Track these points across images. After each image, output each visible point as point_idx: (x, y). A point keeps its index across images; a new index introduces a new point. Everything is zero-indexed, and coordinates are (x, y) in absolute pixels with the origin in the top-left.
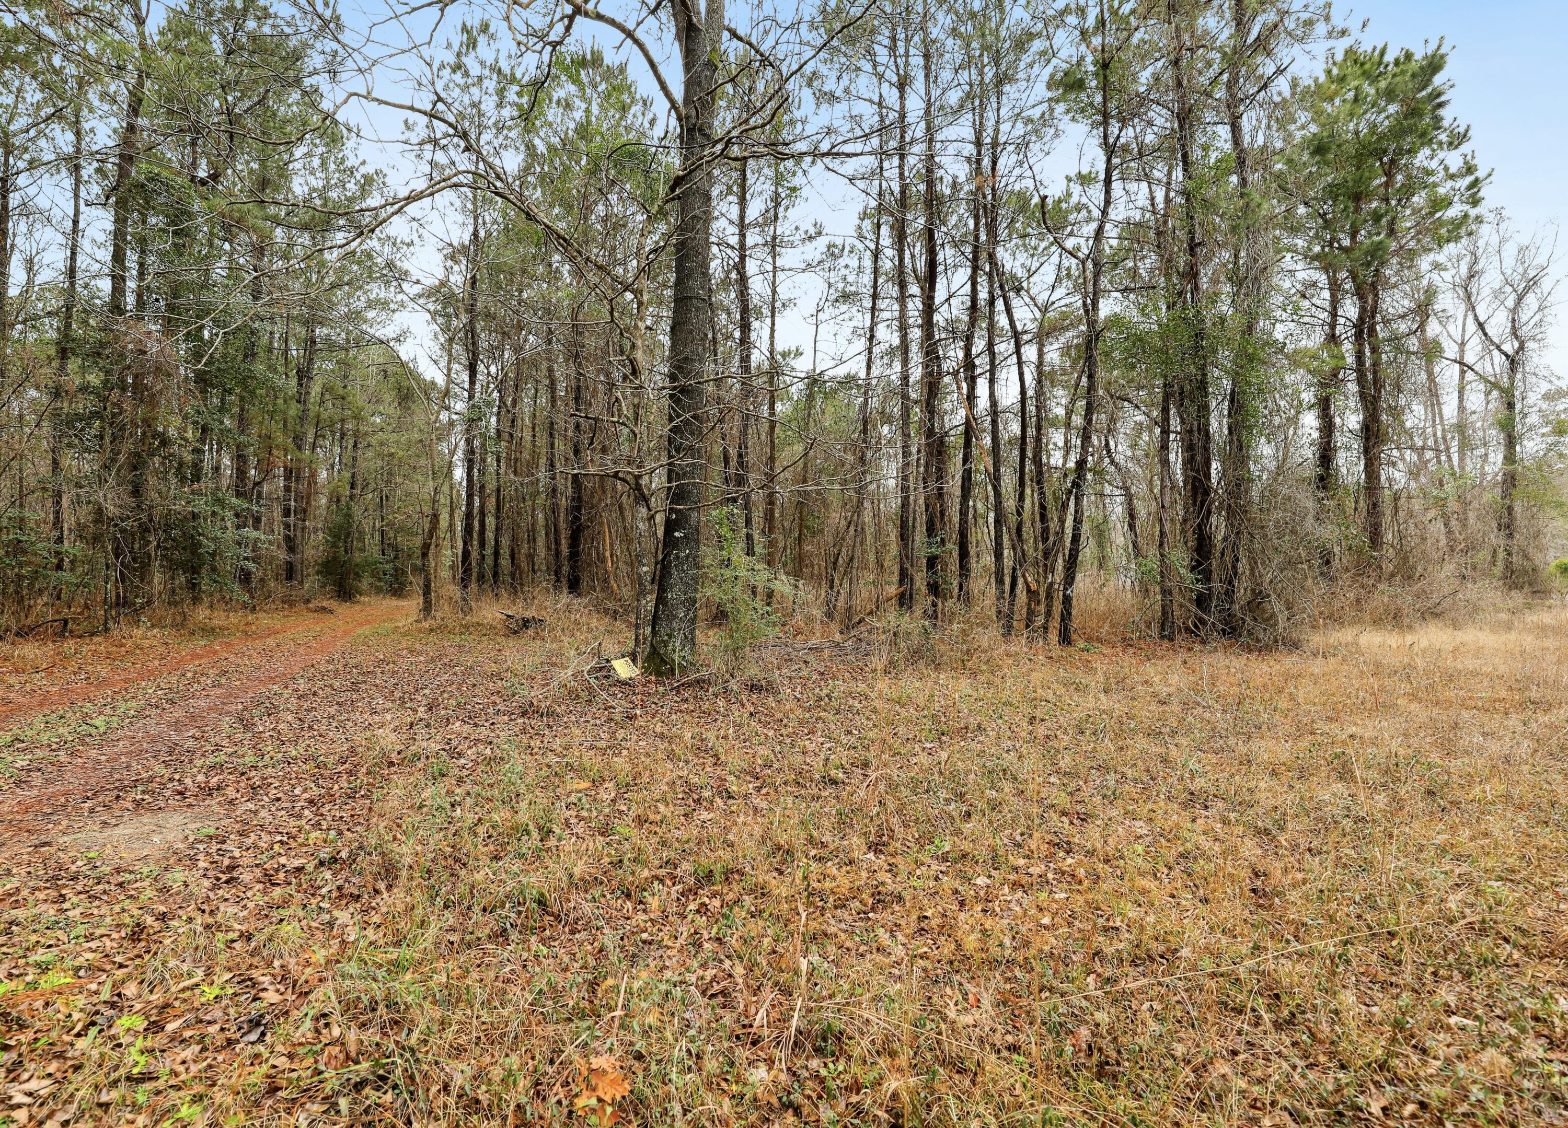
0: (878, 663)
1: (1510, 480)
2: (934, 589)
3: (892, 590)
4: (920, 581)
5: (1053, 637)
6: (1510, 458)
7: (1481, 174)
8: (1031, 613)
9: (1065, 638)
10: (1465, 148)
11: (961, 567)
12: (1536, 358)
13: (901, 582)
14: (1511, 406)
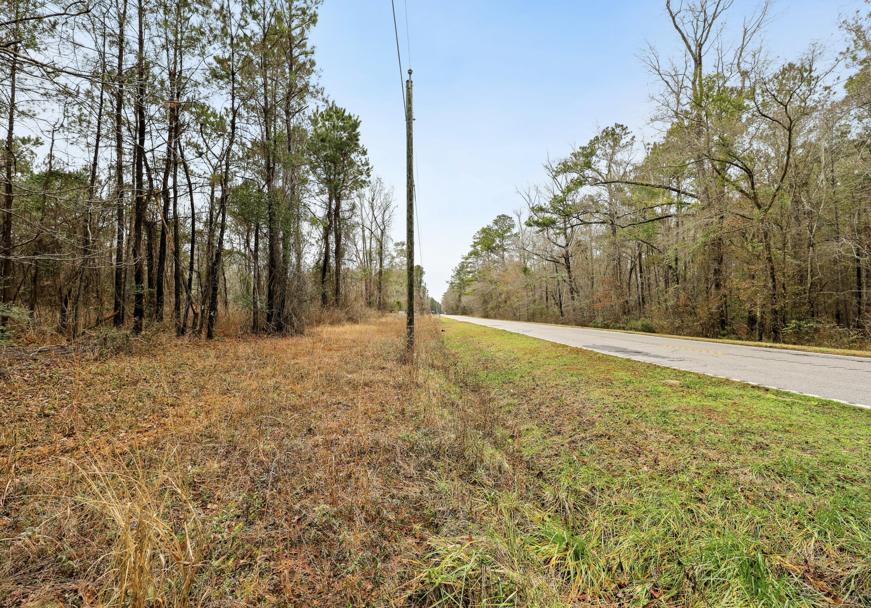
0: (90, 355)
1: (380, 273)
2: (139, 313)
3: (109, 314)
4: (129, 309)
5: (203, 335)
6: (381, 266)
7: (370, 166)
8: (194, 324)
9: (210, 336)
10: (366, 156)
11: (158, 301)
12: (388, 232)
13: (116, 309)
14: (381, 248)
